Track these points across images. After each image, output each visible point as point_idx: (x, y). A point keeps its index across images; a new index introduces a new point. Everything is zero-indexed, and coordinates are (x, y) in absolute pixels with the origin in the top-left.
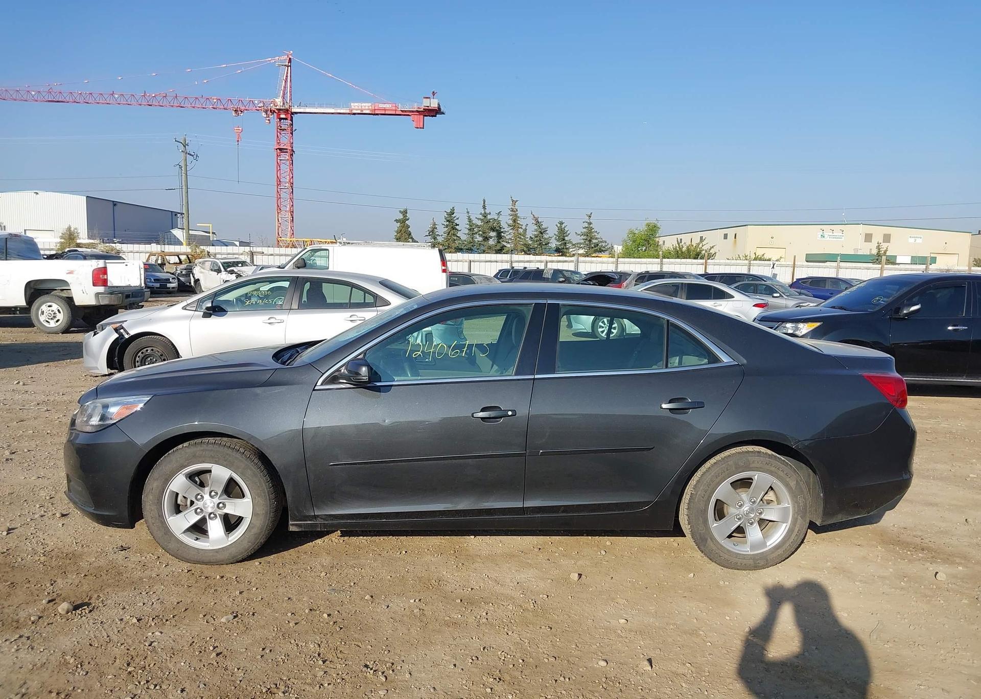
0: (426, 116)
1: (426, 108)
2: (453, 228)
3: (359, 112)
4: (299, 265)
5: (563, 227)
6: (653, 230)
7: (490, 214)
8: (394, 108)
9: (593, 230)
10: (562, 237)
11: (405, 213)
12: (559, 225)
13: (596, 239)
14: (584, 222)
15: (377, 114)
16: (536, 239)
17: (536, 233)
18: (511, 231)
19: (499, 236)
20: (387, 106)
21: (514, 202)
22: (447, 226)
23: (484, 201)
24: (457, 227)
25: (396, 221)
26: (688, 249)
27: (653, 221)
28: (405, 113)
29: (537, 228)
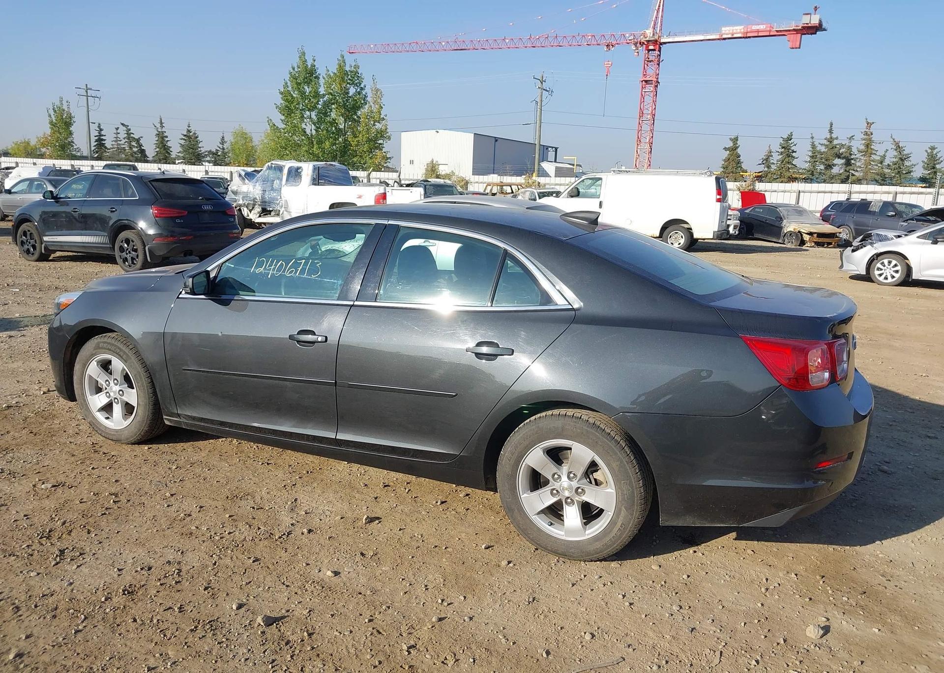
0: (805, 34)
1: (806, 25)
2: (789, 156)
3: (730, 36)
4: (572, 194)
5: (934, 153)
7: (837, 138)
8: (768, 29)
10: (932, 165)
11: (735, 140)
12: (929, 151)
15: (750, 37)
16: (894, 167)
17: (894, 160)
18: (862, 158)
19: (848, 163)
20: (762, 27)
21: (869, 124)
22: (782, 153)
23: (831, 124)
24: (794, 154)
25: (725, 149)
28: (781, 33)
29: (896, 154)
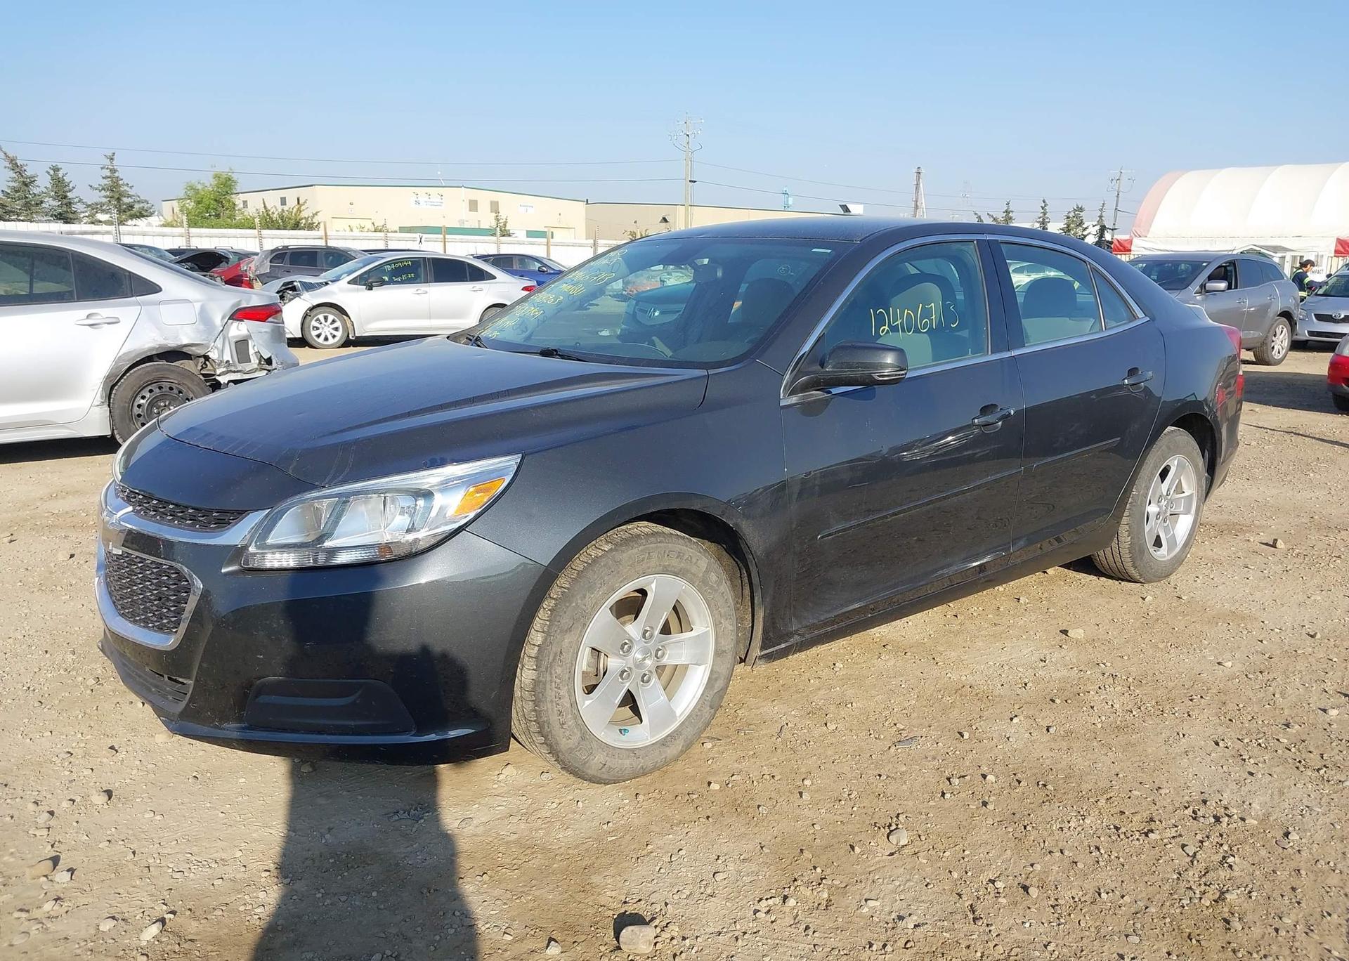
5: (60, 176)
6: (226, 186)
9: (121, 182)
10: (60, 193)
12: (52, 172)
13: (129, 196)
14: (102, 168)
16: (17, 195)
17: (15, 184)
26: (282, 217)
27: (223, 169)
29: (15, 175)
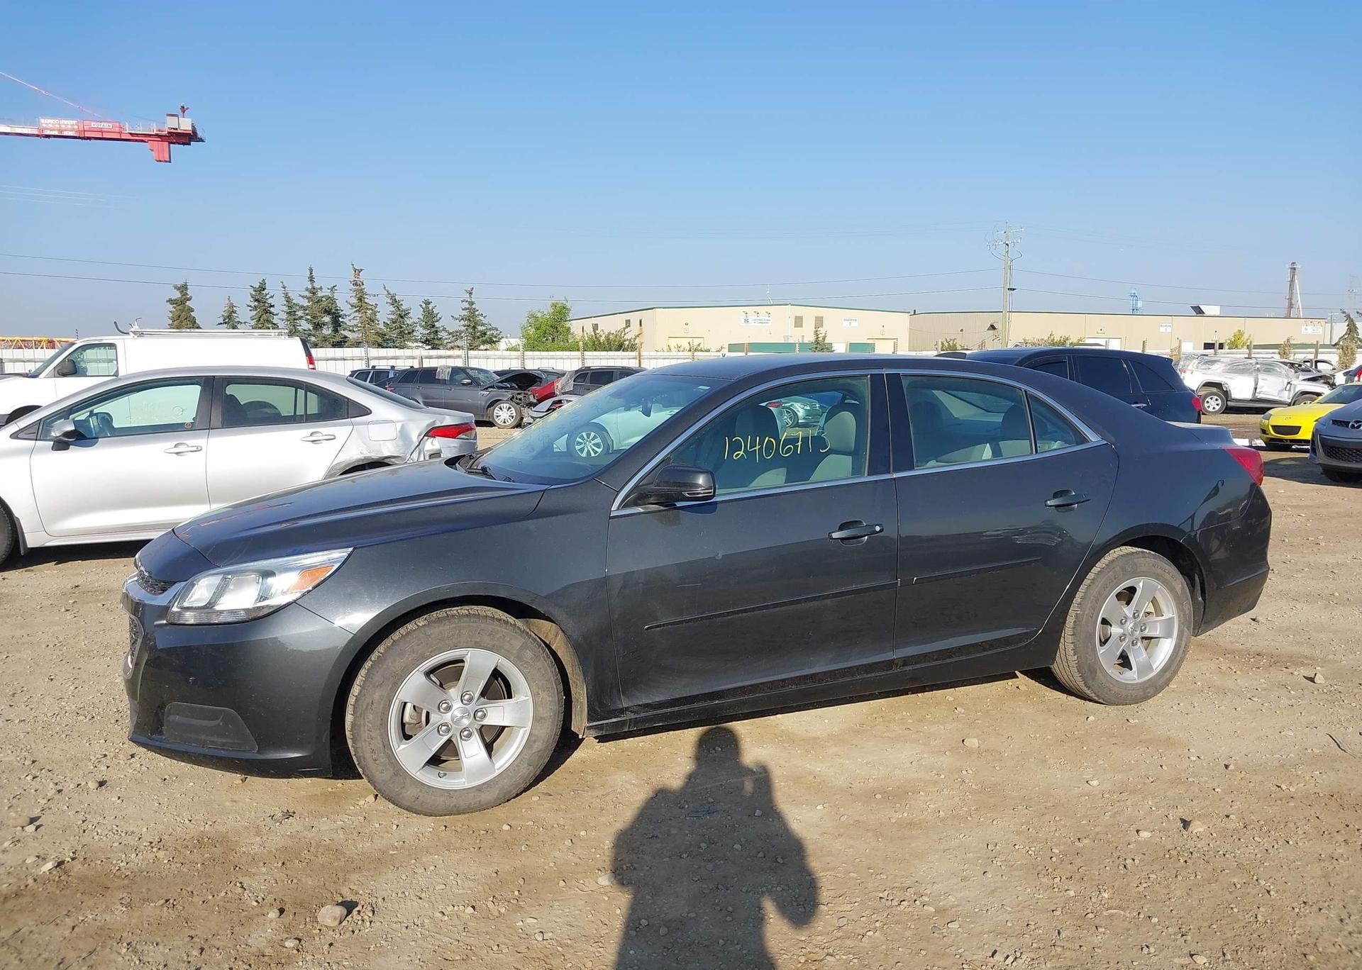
0: (174, 143)
1: (173, 131)
2: (266, 311)
3: (56, 133)
4: (65, 371)
5: (430, 308)
6: (561, 313)
7: (321, 288)
8: (117, 130)
9: (477, 313)
10: (430, 323)
11: (183, 288)
12: (424, 306)
13: (483, 325)
14: (462, 301)
15: (89, 138)
16: (394, 325)
17: (393, 317)
18: (357, 314)
19: (337, 324)
20: (106, 126)
21: (358, 272)
22: (256, 308)
23: (311, 271)
24: (272, 309)
25: (170, 301)
26: (608, 338)
27: (559, 299)
28: (136, 138)
29: (393, 309)
